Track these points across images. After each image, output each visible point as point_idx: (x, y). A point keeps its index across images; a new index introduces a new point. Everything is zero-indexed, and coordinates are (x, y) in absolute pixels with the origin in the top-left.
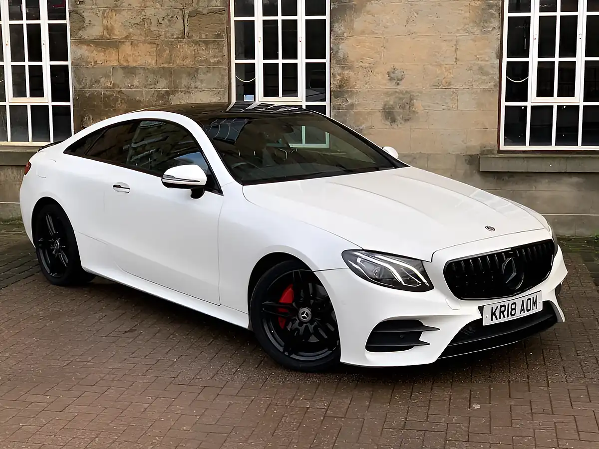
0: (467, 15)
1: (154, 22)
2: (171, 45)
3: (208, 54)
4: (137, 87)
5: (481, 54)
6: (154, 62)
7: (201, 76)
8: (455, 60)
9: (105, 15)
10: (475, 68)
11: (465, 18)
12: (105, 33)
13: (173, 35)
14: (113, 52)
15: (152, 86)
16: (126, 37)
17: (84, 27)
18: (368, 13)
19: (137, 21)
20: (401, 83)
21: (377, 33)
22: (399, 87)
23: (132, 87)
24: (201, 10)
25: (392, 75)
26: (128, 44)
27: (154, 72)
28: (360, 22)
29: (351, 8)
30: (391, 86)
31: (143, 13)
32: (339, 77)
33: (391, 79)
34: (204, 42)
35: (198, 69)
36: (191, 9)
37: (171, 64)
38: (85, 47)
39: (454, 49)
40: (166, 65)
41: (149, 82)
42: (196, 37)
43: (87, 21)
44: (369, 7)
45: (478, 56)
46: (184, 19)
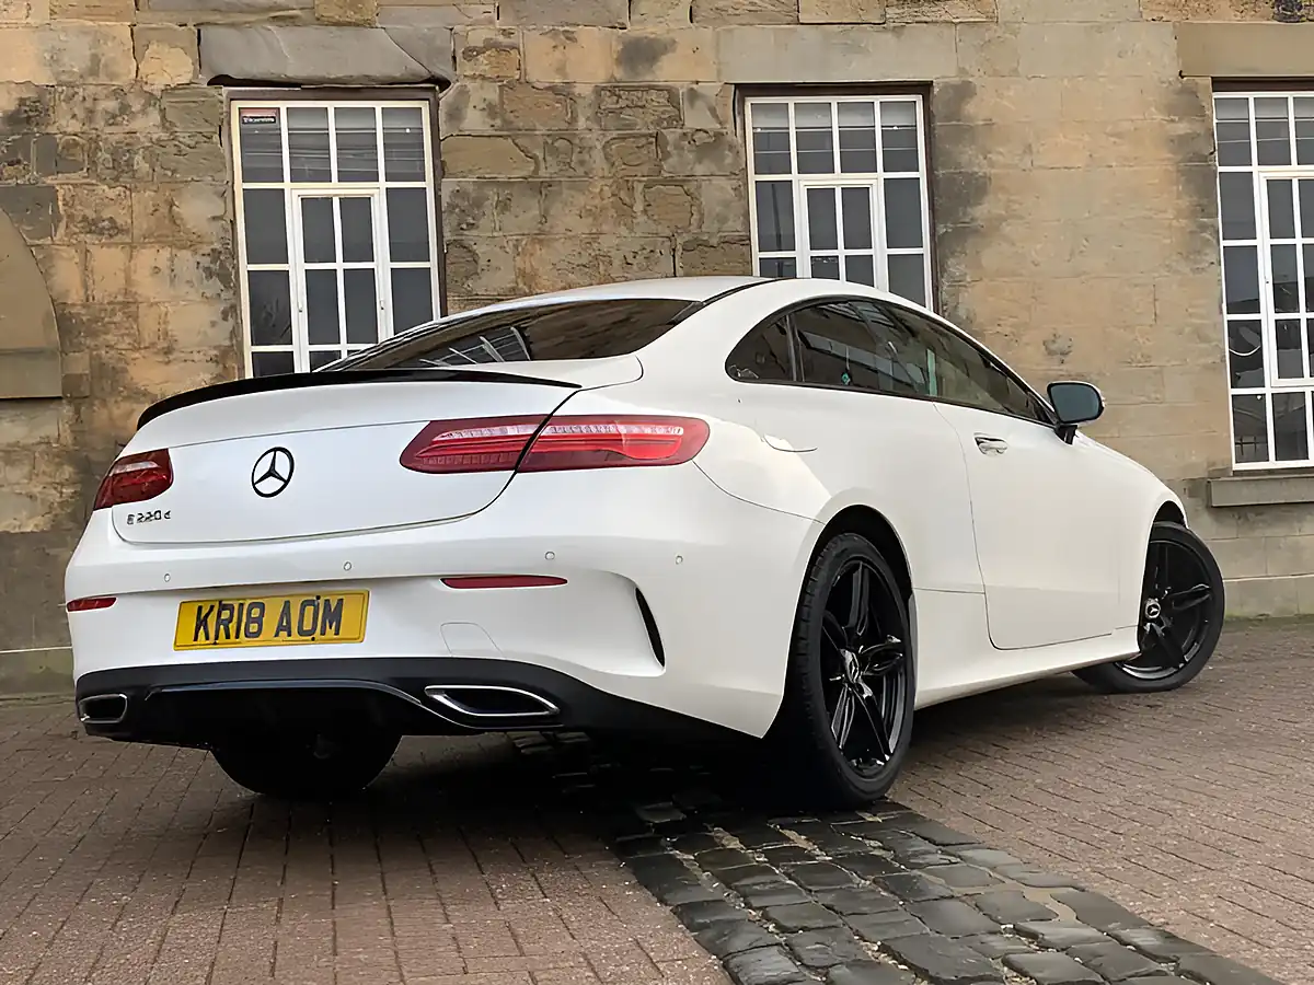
0: (1168, 241)
1: (617, 263)
5: (1192, 306)
8: (1153, 317)
9: (520, 249)
10: (1187, 330)
11: (1164, 247)
12: (521, 284)
17: (476, 273)
18: (1005, 239)
19: (584, 261)
20: (1066, 359)
21: (1022, 275)
22: (1063, 367)
24: (705, 238)
25: (1053, 347)
28: (991, 256)
29: (976, 231)
30: (1049, 366)
31: (595, 245)
33: (1051, 353)
36: (686, 237)
39: (1151, 300)
43: (482, 262)
44: (1007, 229)
45: (1190, 310)
46: (674, 256)
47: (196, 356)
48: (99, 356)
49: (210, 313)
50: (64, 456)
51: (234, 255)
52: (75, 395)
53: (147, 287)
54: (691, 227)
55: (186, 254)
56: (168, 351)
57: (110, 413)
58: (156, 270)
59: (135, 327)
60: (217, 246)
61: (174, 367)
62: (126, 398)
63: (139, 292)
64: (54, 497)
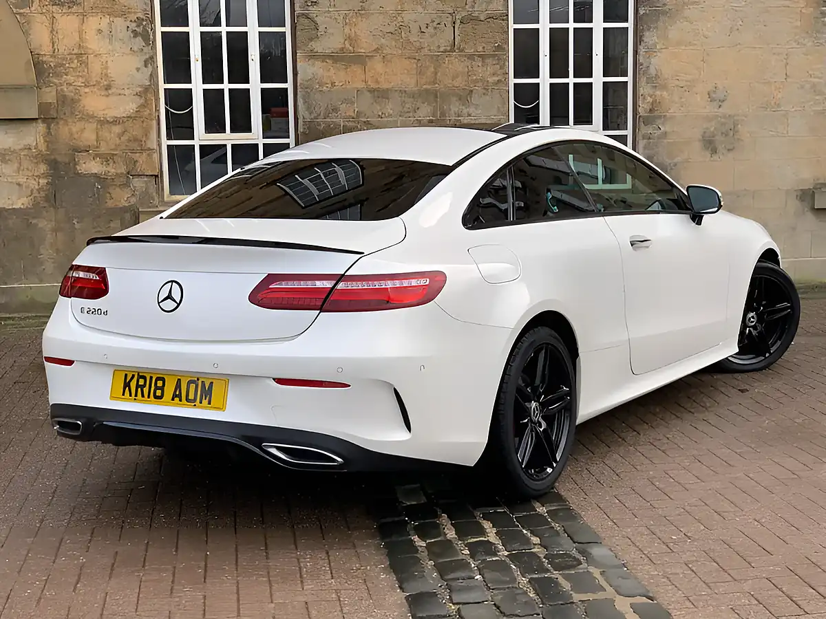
0: (799, 24)
1: (415, 30)
2: (436, 60)
3: (486, 72)
4: (390, 115)
5: (812, 69)
6: (413, 81)
7: (475, 99)
8: (785, 77)
9: (348, 21)
10: (808, 86)
11: (797, 27)
12: (348, 45)
13: (439, 47)
14: (357, 69)
15: (411, 114)
16: (377, 50)
17: (317, 37)
18: (686, 19)
19: (392, 29)
20: (724, 104)
21: (695, 44)
22: (721, 110)
23: (383, 116)
24: (477, 14)
25: (714, 96)
26: (378, 58)
27: (412, 96)
28: (675, 31)
29: (665, 13)
30: (710, 109)
31: (400, 19)
32: (649, 99)
33: (712, 100)
34: (479, 56)
35: (472, 91)
36: (463, 14)
37: (437, 85)
38: (318, 63)
39: (784, 64)
40: (429, 87)
41: (406, 110)
42: (470, 51)
43: (321, 28)
44: (687, 13)
45: (810, 72)
46: (454, 27)
47: (127, 92)
48: (62, 90)
49: (137, 61)
50: (40, 158)
51: (152, 21)
52: (47, 116)
53: (94, 43)
54: (467, 7)
55: (119, 21)
56: (108, 87)
57: (70, 129)
58: (100, 31)
59: (86, 70)
60: (140, 15)
61: (113, 99)
62: (81, 119)
63: (89, 46)
64: (33, 184)
